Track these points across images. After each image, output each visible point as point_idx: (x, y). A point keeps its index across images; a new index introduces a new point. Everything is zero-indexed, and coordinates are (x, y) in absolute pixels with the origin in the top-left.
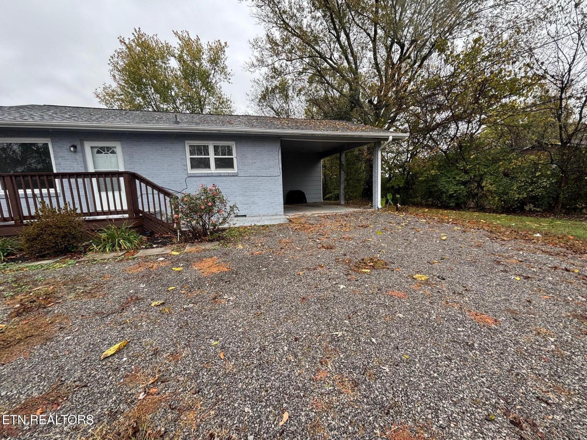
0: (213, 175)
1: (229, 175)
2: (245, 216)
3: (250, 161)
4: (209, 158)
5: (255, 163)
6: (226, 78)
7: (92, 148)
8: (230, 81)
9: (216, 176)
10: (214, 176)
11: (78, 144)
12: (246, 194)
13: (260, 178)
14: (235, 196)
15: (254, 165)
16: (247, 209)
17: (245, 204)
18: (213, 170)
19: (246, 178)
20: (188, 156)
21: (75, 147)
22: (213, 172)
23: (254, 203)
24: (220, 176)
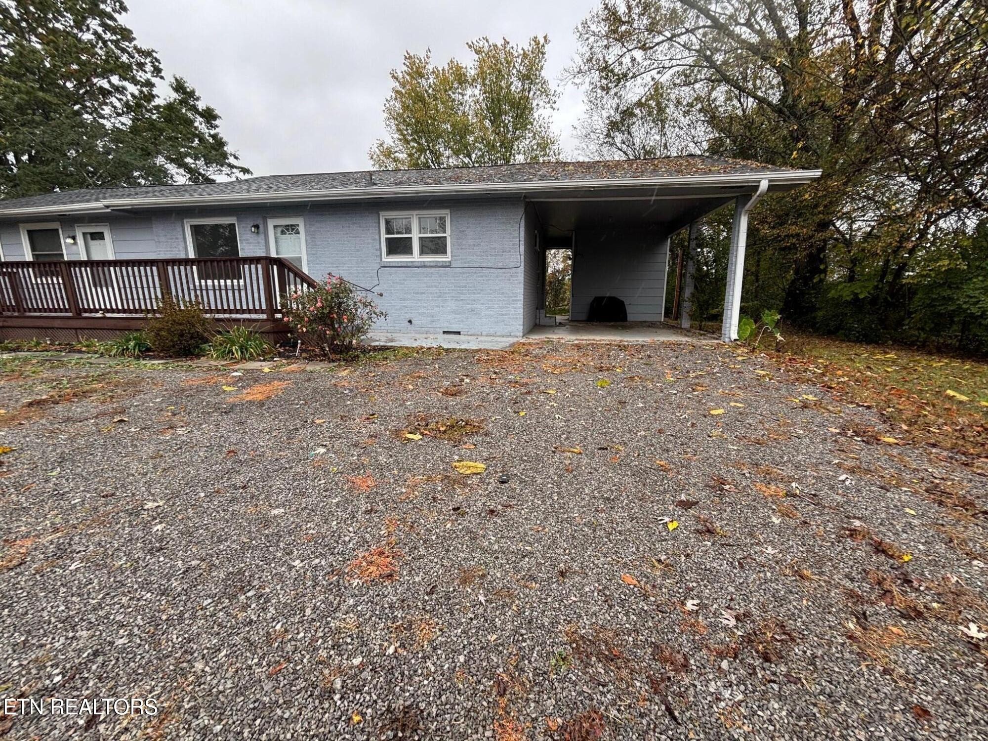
0: (415, 264)
1: (436, 266)
2: (459, 333)
3: (471, 242)
4: (411, 238)
5: (479, 245)
6: (549, 102)
7: (275, 227)
8: (554, 105)
9: (419, 267)
10: (416, 267)
11: (260, 222)
12: (462, 297)
13: (485, 271)
14: (446, 300)
15: (476, 248)
16: (463, 321)
17: (459, 314)
18: (416, 256)
19: (464, 270)
20: (384, 236)
21: (257, 227)
22: (416, 260)
23: (473, 312)
24: (424, 266)
